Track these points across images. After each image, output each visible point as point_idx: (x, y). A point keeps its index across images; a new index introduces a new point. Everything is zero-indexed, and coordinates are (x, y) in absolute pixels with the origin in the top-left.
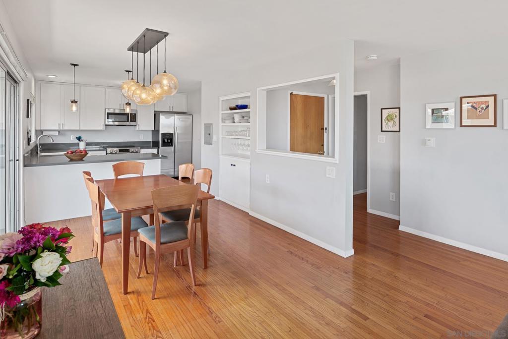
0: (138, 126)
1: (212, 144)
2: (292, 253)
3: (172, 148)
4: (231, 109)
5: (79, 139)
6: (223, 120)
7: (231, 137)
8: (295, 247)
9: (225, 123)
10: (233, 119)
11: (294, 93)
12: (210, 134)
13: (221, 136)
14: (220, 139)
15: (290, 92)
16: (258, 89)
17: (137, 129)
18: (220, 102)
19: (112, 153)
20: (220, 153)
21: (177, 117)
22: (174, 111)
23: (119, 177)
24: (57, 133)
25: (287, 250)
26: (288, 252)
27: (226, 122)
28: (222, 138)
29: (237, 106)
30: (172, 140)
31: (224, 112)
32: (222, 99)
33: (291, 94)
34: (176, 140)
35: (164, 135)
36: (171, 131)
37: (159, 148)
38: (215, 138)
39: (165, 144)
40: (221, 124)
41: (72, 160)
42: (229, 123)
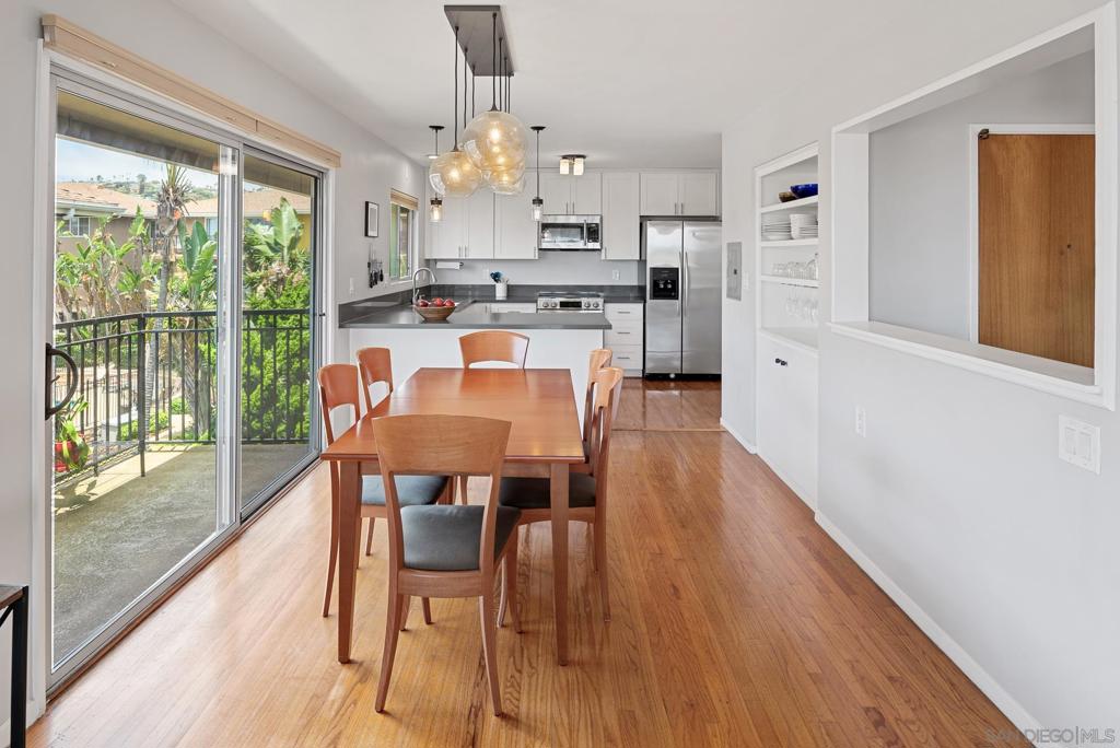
0: (603, 251)
1: (740, 299)
2: (880, 722)
3: (677, 303)
4: (785, 199)
5: (496, 277)
6: (766, 231)
7: (782, 280)
8: (908, 701)
9: (769, 240)
10: (788, 229)
11: (994, 129)
12: (735, 272)
13: (759, 277)
14: (758, 286)
15: (980, 128)
16: (834, 130)
17: (603, 258)
18: (758, 180)
19: (546, 308)
20: (758, 325)
21: (689, 229)
22: (685, 214)
23: (472, 366)
24: (456, 265)
25: (869, 704)
26: (867, 710)
27: (771, 237)
28: (763, 282)
29: (795, 189)
30: (675, 284)
31: (765, 210)
32: (761, 172)
33: (984, 136)
34: (686, 284)
35: (655, 271)
36: (675, 264)
37: (645, 302)
38: (745, 282)
39: (659, 293)
40: (759, 244)
41: (427, 320)
42: (777, 241)
